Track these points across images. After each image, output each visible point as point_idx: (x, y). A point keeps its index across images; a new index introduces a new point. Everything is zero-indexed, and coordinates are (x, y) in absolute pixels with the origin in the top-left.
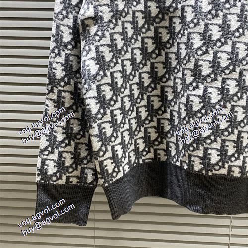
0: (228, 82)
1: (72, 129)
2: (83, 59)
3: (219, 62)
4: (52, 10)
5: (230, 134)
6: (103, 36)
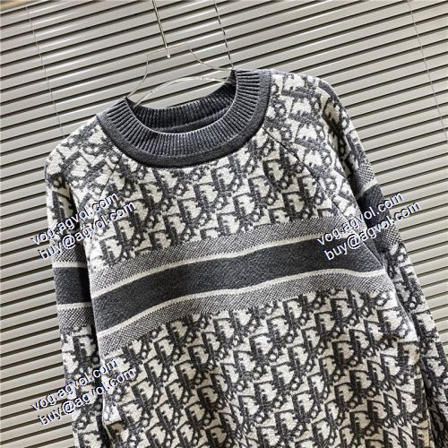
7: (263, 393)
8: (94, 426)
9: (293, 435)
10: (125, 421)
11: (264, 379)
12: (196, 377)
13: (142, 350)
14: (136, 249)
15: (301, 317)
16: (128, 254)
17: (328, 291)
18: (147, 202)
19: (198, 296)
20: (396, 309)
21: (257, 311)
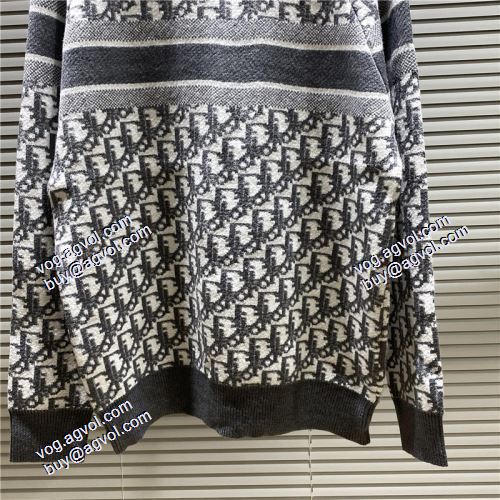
0: (252, 263)
1: (52, 335)
2: (57, 243)
3: (238, 239)
4: (13, 177)
5: (260, 330)
6: (80, 213)
7: (223, 200)
8: (38, 193)
9: (244, 250)
10: (70, 190)
11: (228, 185)
12: (159, 176)
13: (105, 124)
14: (123, 13)
15: (286, 133)
16: (113, 14)
17: (323, 115)
19: (180, 83)
20: (387, 139)
21: (239, 112)
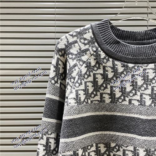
16: (87, 101)
18: (105, 76)
